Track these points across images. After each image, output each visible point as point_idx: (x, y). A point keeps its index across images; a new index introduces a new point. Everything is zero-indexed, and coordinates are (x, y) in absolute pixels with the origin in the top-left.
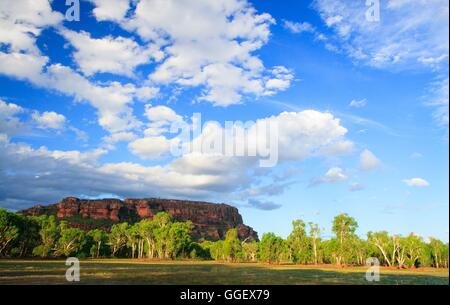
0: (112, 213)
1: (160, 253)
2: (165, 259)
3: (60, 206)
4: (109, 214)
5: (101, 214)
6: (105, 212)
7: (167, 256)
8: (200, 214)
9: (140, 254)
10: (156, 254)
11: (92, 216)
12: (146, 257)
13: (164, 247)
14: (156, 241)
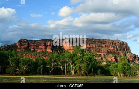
0: (48, 48)
1: (78, 71)
2: (81, 75)
3: (18, 45)
4: (46, 48)
5: (41, 48)
6: (43, 47)
7: (82, 73)
8: (102, 47)
9: (66, 72)
10: (76, 72)
11: (36, 50)
12: (70, 74)
13: (80, 68)
14: (75, 65)
